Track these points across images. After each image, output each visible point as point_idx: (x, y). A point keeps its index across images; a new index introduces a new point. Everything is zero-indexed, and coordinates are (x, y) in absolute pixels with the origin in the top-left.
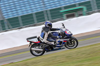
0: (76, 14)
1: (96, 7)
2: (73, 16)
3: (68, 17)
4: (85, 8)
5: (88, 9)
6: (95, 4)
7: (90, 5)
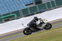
0: (10, 19)
1: (22, 14)
2: (8, 20)
3: (6, 21)
5: (17, 16)
6: (22, 12)
7: (19, 13)
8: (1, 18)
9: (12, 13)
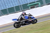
0: (35, 6)
4: (40, 3)
7: (42, 2)
8: (28, 5)
9: (37, 1)
